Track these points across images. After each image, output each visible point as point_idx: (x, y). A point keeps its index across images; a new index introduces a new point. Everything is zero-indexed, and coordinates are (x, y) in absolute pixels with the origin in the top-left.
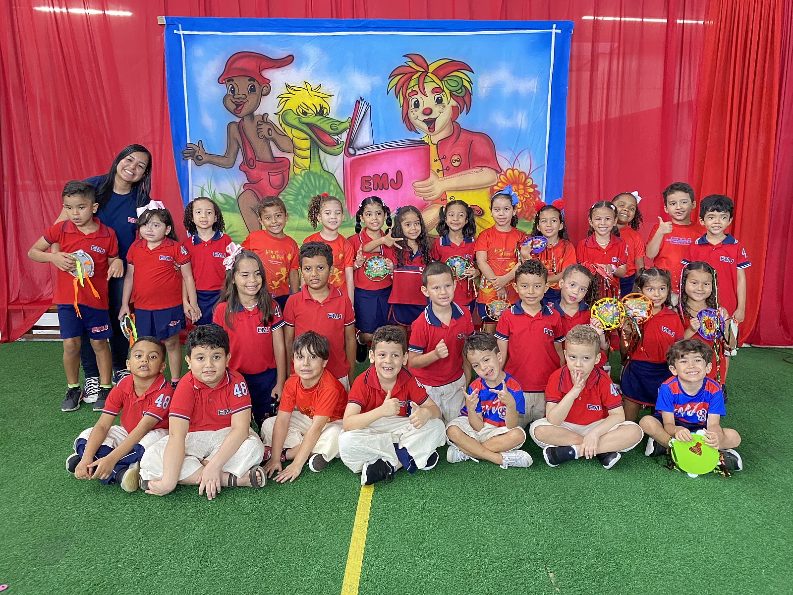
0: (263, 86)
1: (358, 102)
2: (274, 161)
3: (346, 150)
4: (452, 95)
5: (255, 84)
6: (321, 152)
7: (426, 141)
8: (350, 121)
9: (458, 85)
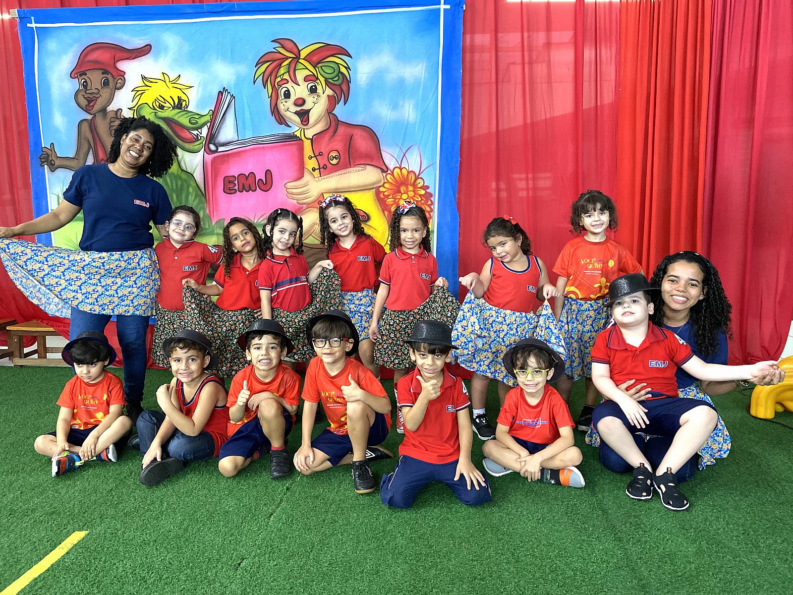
0: (116, 80)
3: (206, 146)
4: (327, 82)
5: (109, 77)
6: (179, 150)
7: (298, 135)
8: (212, 114)
9: (334, 72)
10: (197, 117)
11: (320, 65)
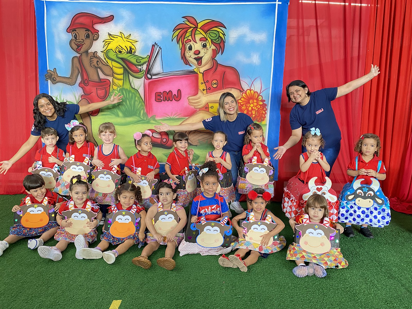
1: (153, 46)
2: (100, 81)
3: (146, 76)
4: (212, 42)
5: (90, 33)
6: (130, 76)
8: (149, 57)
9: (216, 36)
10: (141, 59)
11: (209, 32)
